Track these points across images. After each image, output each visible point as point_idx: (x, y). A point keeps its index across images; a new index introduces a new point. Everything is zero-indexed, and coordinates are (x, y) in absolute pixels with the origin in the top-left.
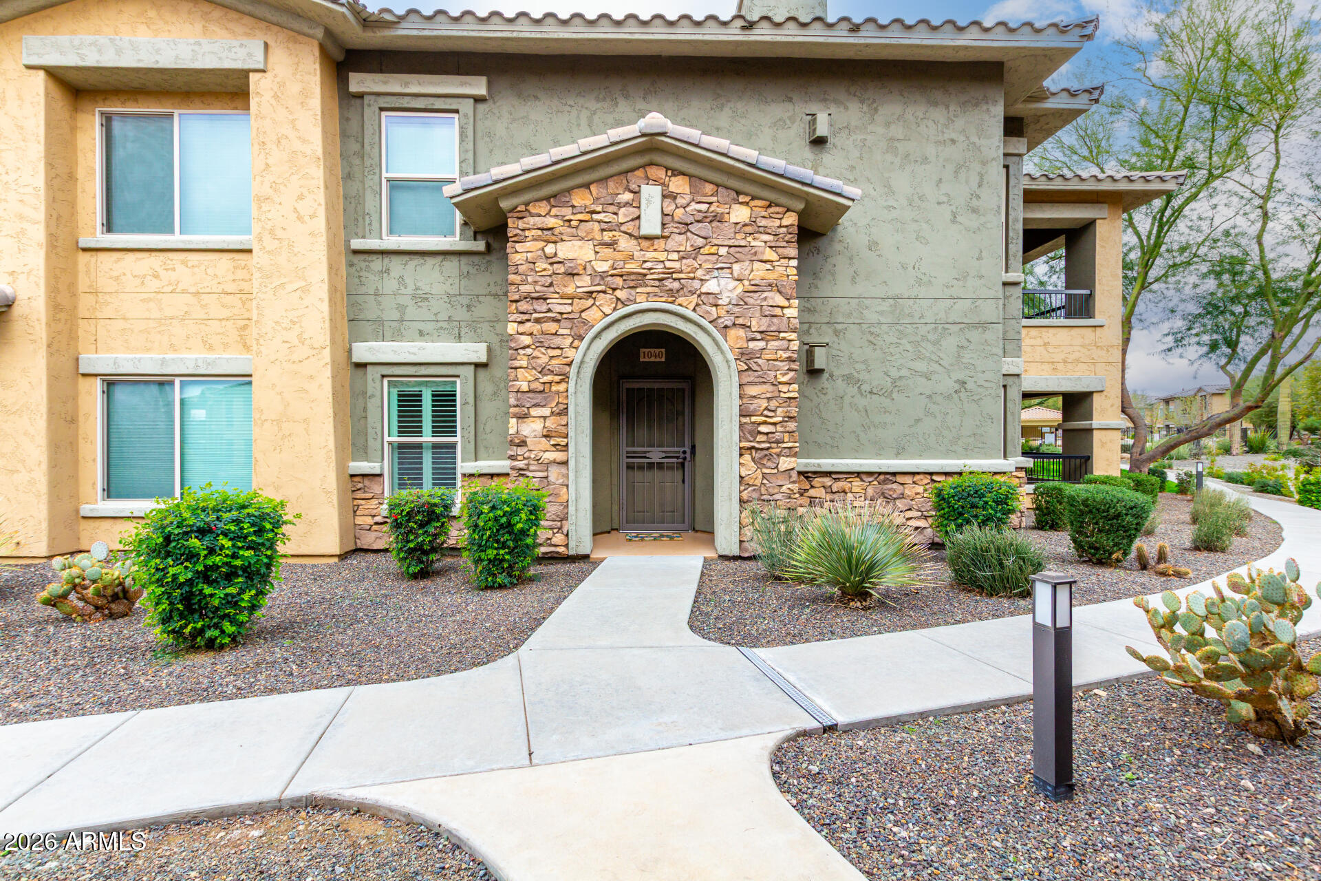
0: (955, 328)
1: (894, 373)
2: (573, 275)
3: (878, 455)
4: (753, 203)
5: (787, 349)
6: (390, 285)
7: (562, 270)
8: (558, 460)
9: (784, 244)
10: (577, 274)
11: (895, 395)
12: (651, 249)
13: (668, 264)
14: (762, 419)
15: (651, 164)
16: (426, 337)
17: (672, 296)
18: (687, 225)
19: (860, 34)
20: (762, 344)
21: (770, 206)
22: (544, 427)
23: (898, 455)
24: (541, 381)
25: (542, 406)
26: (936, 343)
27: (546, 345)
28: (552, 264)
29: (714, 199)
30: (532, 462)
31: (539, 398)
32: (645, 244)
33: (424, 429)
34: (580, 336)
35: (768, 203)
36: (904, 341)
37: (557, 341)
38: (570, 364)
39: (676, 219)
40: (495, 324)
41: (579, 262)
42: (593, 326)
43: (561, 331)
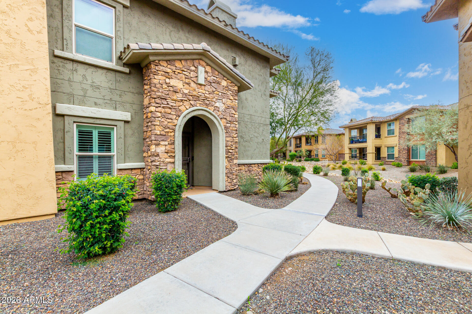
0: (262, 125)
1: (251, 136)
2: (176, 92)
3: (248, 159)
4: (228, 81)
5: (235, 127)
6: (77, 77)
7: (172, 89)
8: (171, 162)
9: (235, 95)
10: (178, 92)
11: (251, 142)
12: (200, 89)
13: (206, 95)
14: (230, 148)
15: (201, 59)
16: (99, 106)
17: (207, 106)
18: (211, 83)
19: (250, 40)
20: (229, 125)
21: (231, 83)
22: (166, 149)
23: (251, 159)
24: (165, 131)
25: (165, 141)
26: (258, 129)
27: (166, 117)
28: (168, 86)
29: (218, 77)
30: (161, 163)
31: (163, 138)
32: (199, 86)
33: (94, 149)
34: (179, 115)
35: (231, 82)
36: (252, 127)
37: (170, 116)
38: (175, 126)
39: (208, 80)
40: (132, 105)
41: (178, 88)
42: (183, 113)
43: (172, 113)
